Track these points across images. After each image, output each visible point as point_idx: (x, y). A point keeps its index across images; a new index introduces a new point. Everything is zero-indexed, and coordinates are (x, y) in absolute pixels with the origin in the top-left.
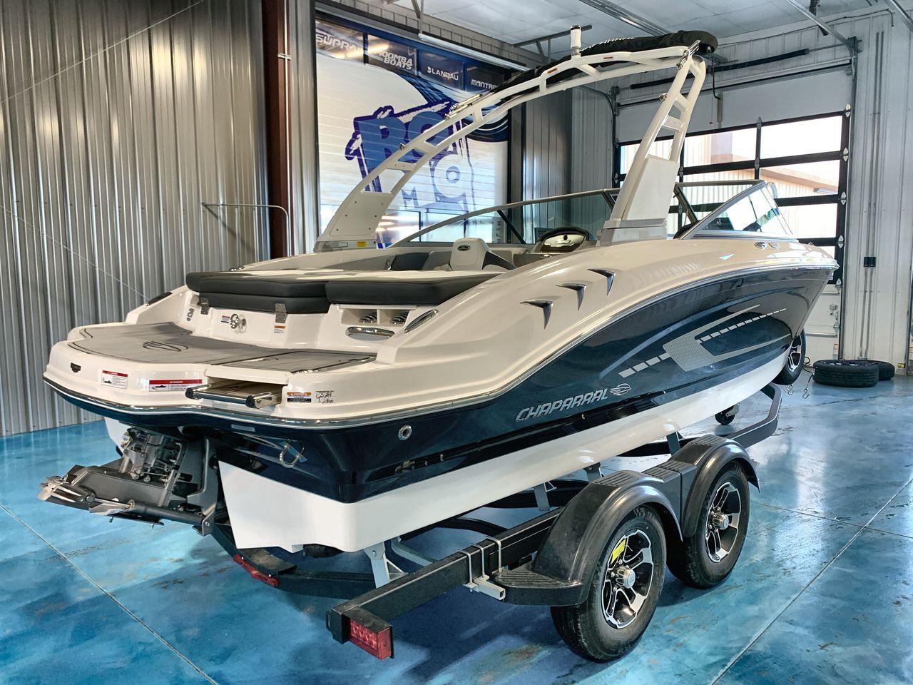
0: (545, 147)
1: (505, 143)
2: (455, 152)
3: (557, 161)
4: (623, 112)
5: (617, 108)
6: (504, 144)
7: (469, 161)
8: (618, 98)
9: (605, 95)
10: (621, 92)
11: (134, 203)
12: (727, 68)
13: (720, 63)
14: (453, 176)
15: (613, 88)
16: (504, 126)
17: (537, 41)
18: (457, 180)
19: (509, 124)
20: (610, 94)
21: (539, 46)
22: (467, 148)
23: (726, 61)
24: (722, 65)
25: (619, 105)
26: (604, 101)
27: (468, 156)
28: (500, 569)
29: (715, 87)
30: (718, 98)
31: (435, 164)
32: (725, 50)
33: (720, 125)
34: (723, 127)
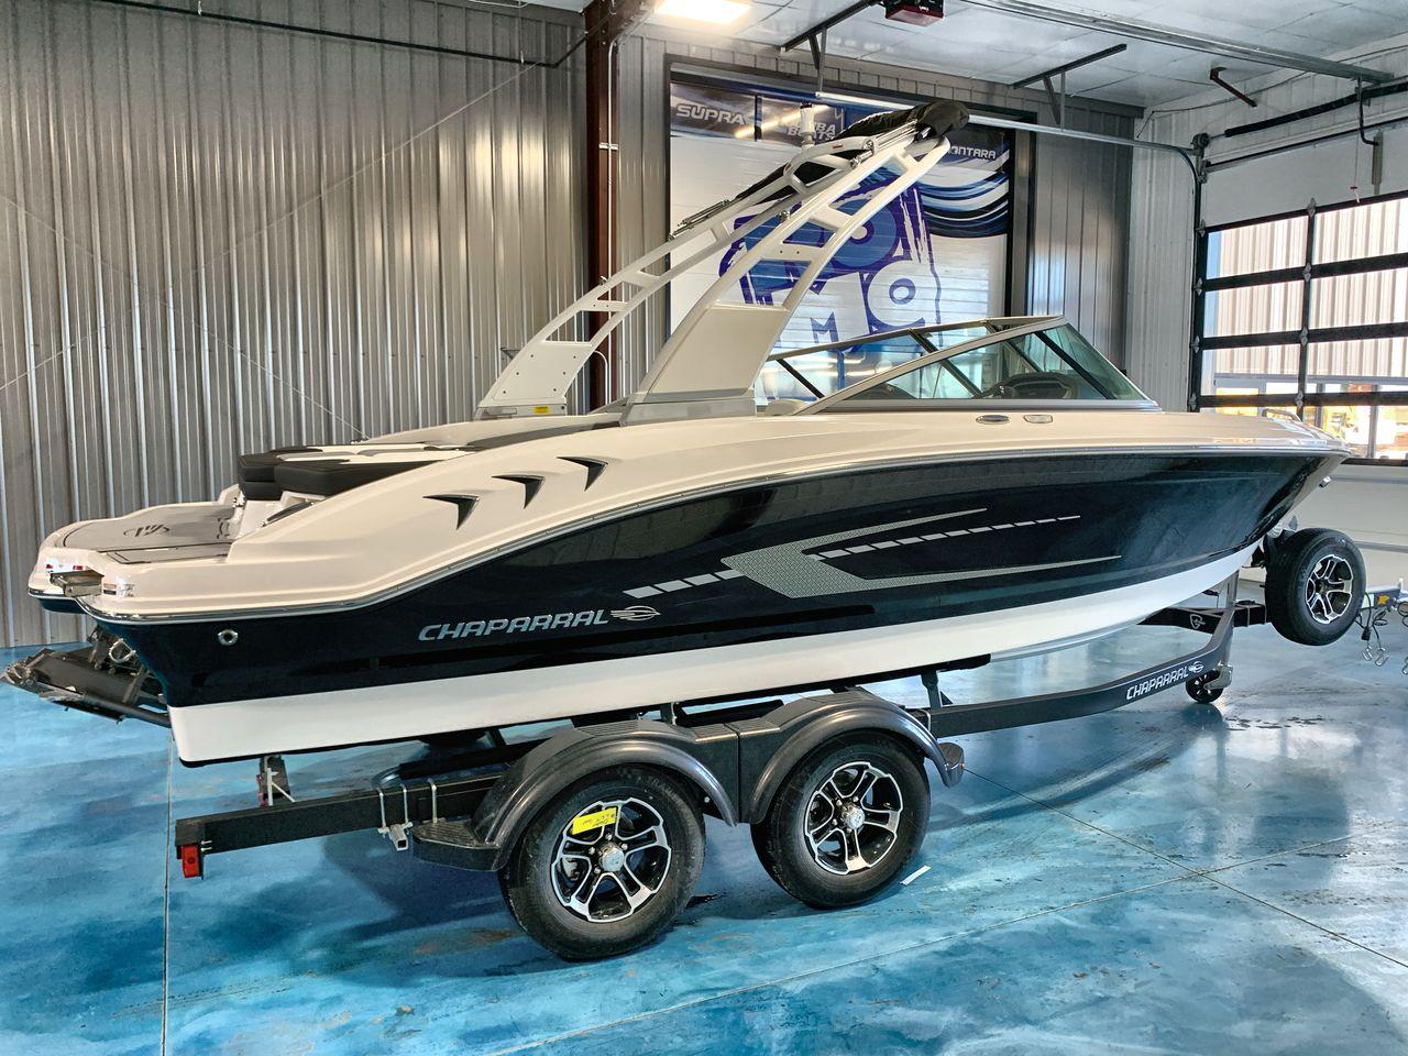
0: (1076, 240)
1: (1002, 238)
2: (907, 257)
3: (1099, 260)
4: (1213, 176)
5: (1202, 171)
6: (999, 241)
7: (932, 269)
8: (1207, 151)
9: (1179, 150)
10: (1213, 143)
11: (383, 351)
12: (1389, 91)
13: (1378, 82)
14: (902, 293)
15: (1196, 138)
16: (1001, 211)
17: (1046, 76)
18: (909, 298)
19: (1010, 207)
20: (1192, 147)
21: (1048, 84)
22: (930, 249)
23: (1388, 77)
24: (1382, 85)
25: (1208, 164)
26: (1182, 161)
27: (932, 261)
28: (435, 820)
29: (1365, 125)
30: (1375, 144)
31: (871, 278)
32: (1388, 58)
33: (1377, 190)
34: (1381, 193)
